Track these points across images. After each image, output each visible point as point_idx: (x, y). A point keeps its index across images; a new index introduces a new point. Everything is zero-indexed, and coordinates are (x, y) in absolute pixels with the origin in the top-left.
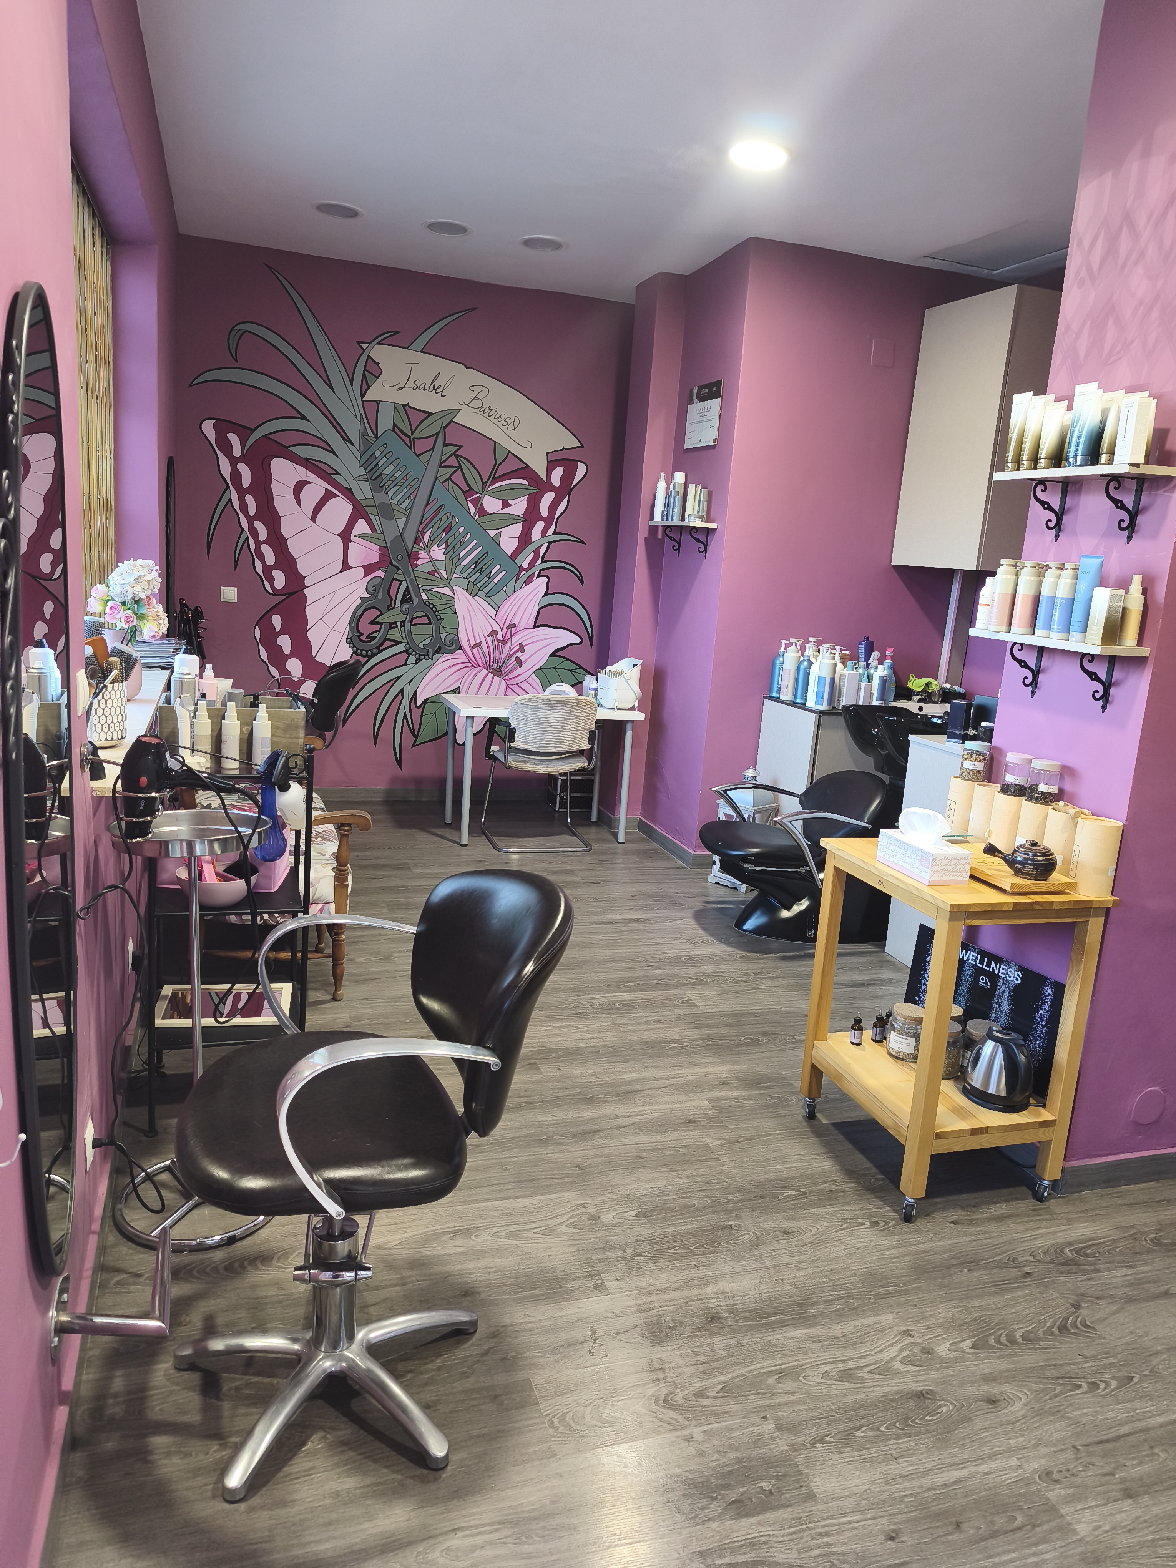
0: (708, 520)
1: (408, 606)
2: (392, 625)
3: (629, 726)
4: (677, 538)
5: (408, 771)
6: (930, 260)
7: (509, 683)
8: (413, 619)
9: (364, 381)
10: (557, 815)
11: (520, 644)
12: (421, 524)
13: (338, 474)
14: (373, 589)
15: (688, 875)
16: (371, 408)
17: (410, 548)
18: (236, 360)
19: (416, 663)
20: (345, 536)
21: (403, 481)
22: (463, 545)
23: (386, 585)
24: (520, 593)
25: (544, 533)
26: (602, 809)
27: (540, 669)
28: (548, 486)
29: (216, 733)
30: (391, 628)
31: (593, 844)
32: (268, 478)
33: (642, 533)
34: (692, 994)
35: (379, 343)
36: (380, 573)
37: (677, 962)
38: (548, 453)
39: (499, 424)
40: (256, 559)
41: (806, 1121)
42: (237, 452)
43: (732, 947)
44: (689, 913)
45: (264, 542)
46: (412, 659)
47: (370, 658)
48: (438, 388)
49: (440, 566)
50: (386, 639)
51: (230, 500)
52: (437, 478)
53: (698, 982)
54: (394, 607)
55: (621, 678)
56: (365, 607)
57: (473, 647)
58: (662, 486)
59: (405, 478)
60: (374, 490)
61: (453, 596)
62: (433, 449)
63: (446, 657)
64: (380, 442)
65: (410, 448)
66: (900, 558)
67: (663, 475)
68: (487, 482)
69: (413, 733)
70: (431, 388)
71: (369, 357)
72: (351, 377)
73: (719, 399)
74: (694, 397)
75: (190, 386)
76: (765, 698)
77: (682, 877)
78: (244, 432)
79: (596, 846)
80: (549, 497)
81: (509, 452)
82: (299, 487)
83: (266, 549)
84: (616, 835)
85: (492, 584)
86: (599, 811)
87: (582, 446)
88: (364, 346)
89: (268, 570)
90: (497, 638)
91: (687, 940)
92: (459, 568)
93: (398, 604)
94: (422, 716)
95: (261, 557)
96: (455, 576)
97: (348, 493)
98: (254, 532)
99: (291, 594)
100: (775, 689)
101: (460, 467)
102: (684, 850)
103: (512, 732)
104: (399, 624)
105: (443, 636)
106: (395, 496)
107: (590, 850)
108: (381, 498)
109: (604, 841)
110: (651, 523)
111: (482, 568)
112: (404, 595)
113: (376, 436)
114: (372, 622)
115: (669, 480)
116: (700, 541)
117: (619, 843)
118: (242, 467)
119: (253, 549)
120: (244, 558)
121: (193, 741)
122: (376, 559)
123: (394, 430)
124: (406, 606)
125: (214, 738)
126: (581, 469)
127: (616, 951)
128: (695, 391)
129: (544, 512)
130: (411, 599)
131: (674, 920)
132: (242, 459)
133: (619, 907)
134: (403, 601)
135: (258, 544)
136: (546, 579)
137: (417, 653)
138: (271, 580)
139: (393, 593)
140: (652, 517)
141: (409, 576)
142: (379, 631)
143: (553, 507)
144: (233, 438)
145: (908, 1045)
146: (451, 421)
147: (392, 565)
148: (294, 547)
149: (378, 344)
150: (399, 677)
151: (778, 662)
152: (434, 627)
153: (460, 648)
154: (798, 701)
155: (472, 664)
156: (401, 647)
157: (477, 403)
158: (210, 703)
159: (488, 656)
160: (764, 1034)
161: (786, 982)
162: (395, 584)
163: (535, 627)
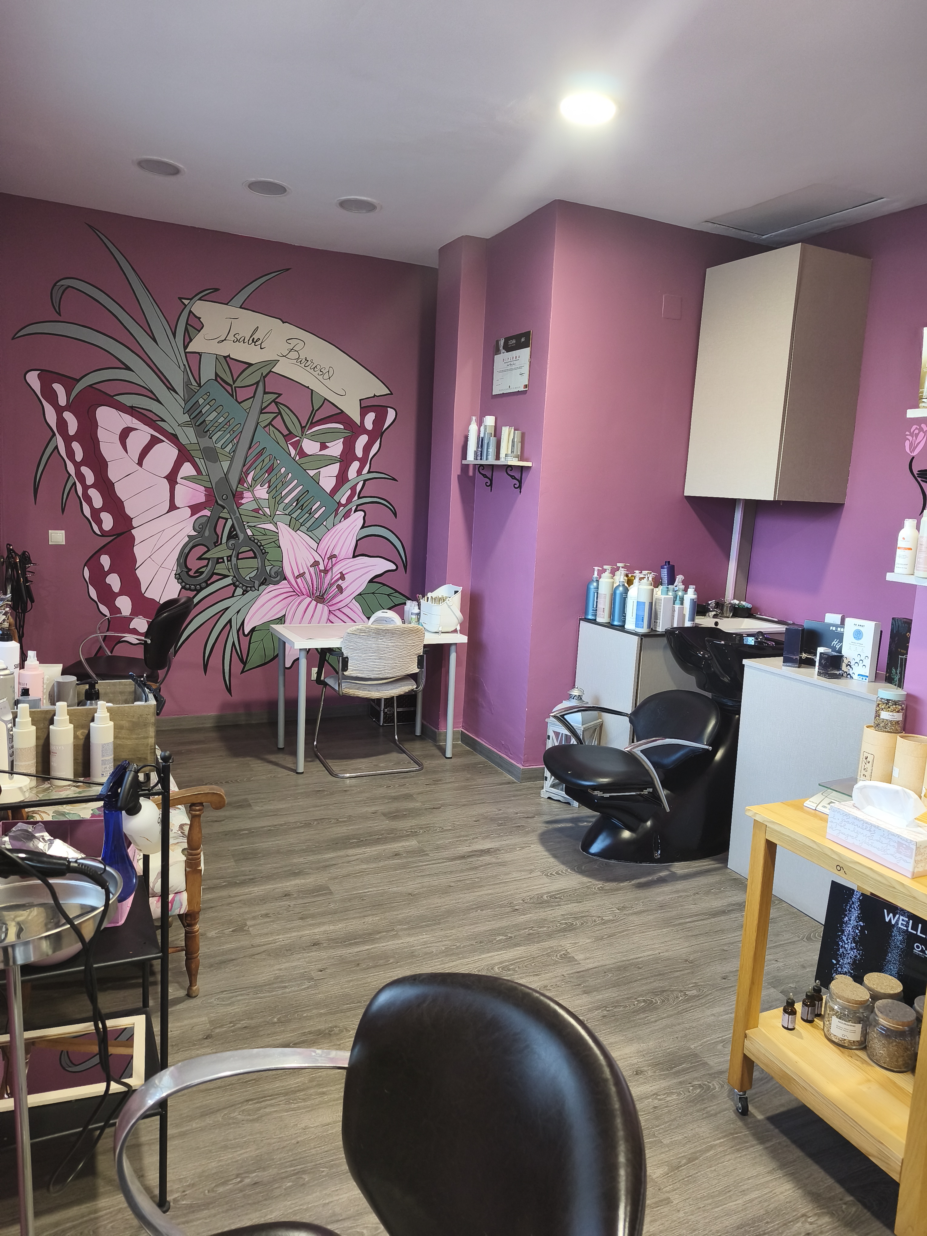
0: (521, 459)
1: (234, 542)
2: (219, 561)
3: (453, 648)
4: (489, 475)
5: (237, 696)
6: (710, 224)
7: (331, 608)
8: (239, 553)
9: (186, 334)
10: (381, 730)
11: (341, 573)
12: (244, 466)
13: (163, 420)
14: (199, 528)
15: (520, 790)
16: (193, 360)
17: (234, 488)
18: (59, 314)
19: (243, 594)
20: (172, 478)
21: (226, 426)
22: (285, 484)
23: (213, 522)
24: (339, 527)
25: (359, 472)
26: (425, 723)
27: (360, 594)
28: (360, 430)
29: (42, 742)
30: (218, 563)
31: (424, 762)
32: (94, 425)
33: (455, 471)
34: (567, 943)
35: (200, 299)
36: (207, 512)
37: (540, 902)
38: (360, 400)
39: (315, 374)
40: (84, 503)
41: (741, 1120)
42: (62, 401)
43: (587, 876)
44: (534, 838)
45: (92, 486)
46: (239, 591)
47: (199, 591)
48: (257, 341)
49: (264, 504)
50: (213, 574)
51: (56, 447)
52: (258, 423)
53: (569, 928)
54: (221, 544)
55: (444, 604)
56: (192, 544)
57: (297, 577)
58: (473, 428)
59: (228, 424)
60: (197, 435)
61: (277, 531)
62: (254, 397)
63: (271, 587)
64: (202, 391)
65: (232, 396)
66: (693, 489)
67: (474, 418)
68: (305, 427)
69: (241, 660)
70: (251, 342)
71: (190, 312)
72: (173, 331)
73: (529, 349)
74: (501, 348)
75: (13, 339)
76: (580, 619)
77: (516, 793)
78: (69, 383)
79: (427, 763)
80: (363, 440)
81: (325, 399)
82: (125, 434)
83: (94, 493)
84: (443, 751)
85: (313, 520)
86: (423, 726)
87: (391, 394)
88: (186, 302)
89: (95, 513)
90: (319, 568)
91: (542, 872)
92: (282, 506)
93: (224, 540)
94: (250, 643)
95: (89, 500)
96: (278, 513)
97: (174, 439)
98: (81, 477)
99: (119, 535)
100: (591, 611)
101: (280, 413)
102: (512, 764)
103: (345, 662)
104: (225, 558)
105: (268, 569)
106: (219, 440)
107: (422, 769)
108: (205, 442)
109: (432, 756)
110: (464, 462)
111: (303, 505)
112: (230, 532)
113: (199, 385)
114: (200, 558)
115: (480, 423)
116: (515, 478)
117: (446, 758)
118: (68, 416)
119: (80, 494)
120: (72, 503)
121: (11, 759)
122: (202, 499)
123: (216, 380)
124: (232, 542)
125: (40, 748)
126: (391, 415)
127: (477, 894)
128: (502, 342)
129: (359, 453)
130: (236, 536)
131: (523, 848)
132: (68, 408)
133: (466, 836)
134: (230, 537)
135: (86, 488)
136: (363, 513)
137: (243, 585)
138: (99, 522)
139: (219, 531)
140: (464, 456)
141: (235, 514)
142: (207, 566)
143: (367, 448)
144: (59, 388)
145: (854, 1032)
146: (271, 371)
147: (218, 504)
148: (121, 491)
149: (198, 300)
150: (227, 609)
151: (592, 587)
152: (259, 560)
153: (285, 579)
154: (616, 623)
155: (296, 593)
156: (228, 581)
157: (293, 355)
158: (34, 704)
159: (311, 585)
160: (655, 993)
161: (651, 917)
162: (221, 522)
163: (354, 557)
